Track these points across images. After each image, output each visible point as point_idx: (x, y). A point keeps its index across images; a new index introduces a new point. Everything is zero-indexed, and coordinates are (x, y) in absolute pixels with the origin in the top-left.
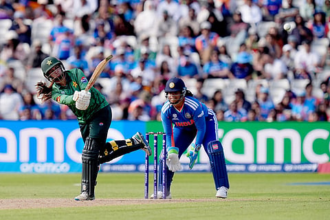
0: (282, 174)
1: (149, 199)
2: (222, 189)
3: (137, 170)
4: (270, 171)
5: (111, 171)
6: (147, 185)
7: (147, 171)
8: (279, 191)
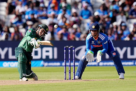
0: (134, 67)
1: (67, 80)
2: (122, 74)
3: (61, 65)
4: (128, 65)
5: (48, 66)
6: (65, 72)
7: (65, 66)
8: (132, 75)
